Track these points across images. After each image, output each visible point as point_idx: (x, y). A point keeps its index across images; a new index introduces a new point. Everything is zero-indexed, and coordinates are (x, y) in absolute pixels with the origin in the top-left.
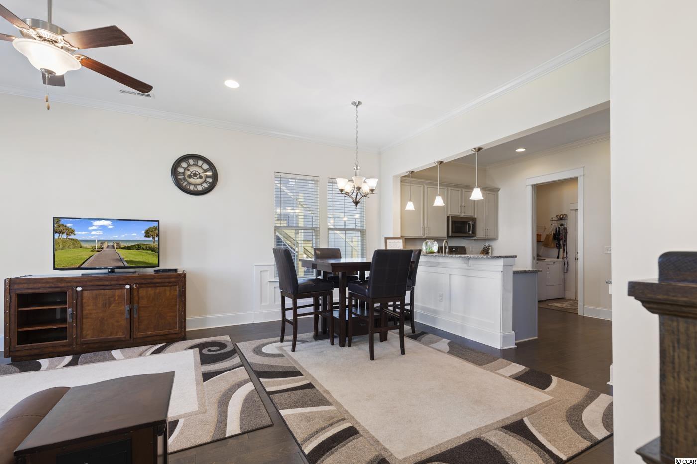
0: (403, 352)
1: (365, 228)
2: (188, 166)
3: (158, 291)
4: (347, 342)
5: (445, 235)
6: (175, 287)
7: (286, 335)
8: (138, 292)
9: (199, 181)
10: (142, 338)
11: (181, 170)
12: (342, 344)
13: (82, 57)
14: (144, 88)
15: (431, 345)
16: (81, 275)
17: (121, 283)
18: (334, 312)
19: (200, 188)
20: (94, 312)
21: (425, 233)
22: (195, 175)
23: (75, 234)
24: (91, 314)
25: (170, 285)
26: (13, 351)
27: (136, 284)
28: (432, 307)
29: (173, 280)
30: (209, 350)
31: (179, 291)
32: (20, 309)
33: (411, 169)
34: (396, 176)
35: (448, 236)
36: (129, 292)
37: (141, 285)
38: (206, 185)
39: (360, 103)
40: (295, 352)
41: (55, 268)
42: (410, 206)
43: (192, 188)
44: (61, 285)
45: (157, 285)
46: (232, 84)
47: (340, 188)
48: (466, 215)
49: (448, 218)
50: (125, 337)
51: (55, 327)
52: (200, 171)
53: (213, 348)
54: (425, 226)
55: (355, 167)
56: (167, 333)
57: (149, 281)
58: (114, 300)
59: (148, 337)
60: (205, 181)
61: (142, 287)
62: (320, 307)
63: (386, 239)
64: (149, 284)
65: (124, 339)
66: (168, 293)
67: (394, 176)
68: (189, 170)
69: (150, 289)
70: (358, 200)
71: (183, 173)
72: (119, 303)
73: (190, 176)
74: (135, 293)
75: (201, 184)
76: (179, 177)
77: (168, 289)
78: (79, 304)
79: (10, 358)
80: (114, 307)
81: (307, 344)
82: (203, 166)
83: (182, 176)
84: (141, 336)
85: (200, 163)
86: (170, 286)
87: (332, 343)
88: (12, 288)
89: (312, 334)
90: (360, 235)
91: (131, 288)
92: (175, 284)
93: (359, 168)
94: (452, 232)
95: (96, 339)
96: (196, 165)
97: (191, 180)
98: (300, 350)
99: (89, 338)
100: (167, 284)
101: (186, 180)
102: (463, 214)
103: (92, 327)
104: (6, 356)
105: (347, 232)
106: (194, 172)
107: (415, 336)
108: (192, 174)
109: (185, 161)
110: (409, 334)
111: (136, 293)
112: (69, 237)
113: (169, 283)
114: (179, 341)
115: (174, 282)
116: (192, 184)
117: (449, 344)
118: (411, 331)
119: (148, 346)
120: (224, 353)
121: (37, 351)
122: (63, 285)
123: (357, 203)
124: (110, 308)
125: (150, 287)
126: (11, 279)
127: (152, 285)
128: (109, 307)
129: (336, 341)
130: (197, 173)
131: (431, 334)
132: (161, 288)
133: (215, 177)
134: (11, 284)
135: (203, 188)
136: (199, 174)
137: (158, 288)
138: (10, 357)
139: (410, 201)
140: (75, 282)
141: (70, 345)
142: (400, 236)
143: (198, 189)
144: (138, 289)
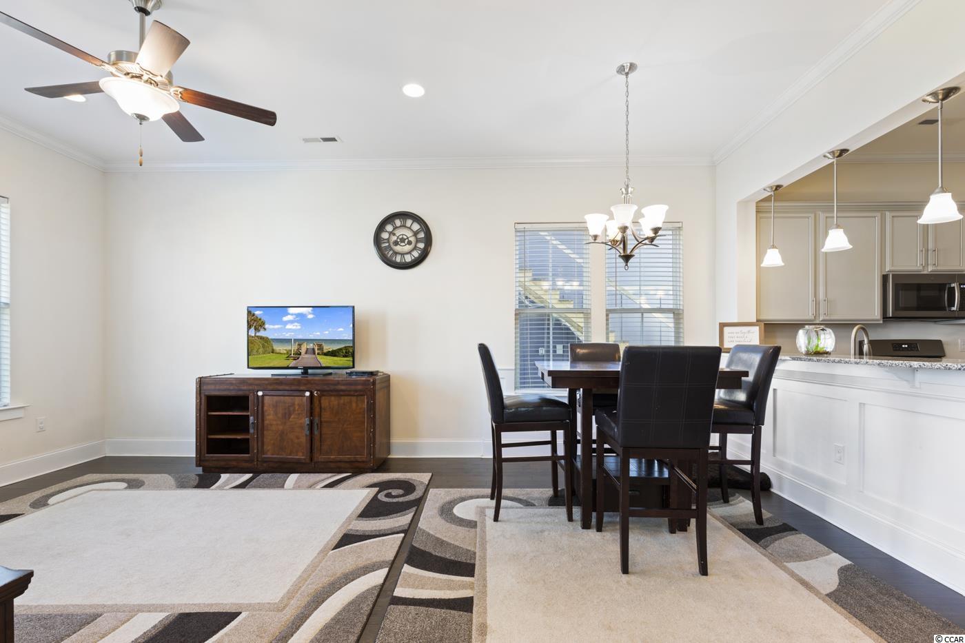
0: (704, 570)
1: (681, 308)
2: (394, 229)
3: (342, 401)
4: (594, 521)
5: (877, 314)
6: (362, 397)
7: (508, 487)
8: (320, 401)
9: (408, 248)
10: (324, 462)
11: (385, 236)
12: (586, 525)
13: (180, 90)
14: (267, 117)
15: (791, 565)
16: (270, 377)
17: (302, 388)
18: (606, 460)
19: (408, 259)
20: (275, 423)
21: (821, 311)
22: (403, 240)
23: (265, 329)
24: (271, 425)
25: (356, 394)
26: (203, 461)
27: (317, 390)
28: (819, 472)
29: (359, 387)
30: (388, 495)
31: (368, 402)
32: (210, 413)
33: (773, 180)
34: (743, 204)
35: (885, 317)
36: (309, 400)
37: (323, 393)
38: (416, 254)
39: (632, 67)
40: (498, 523)
41: (248, 367)
42: (773, 258)
43: (398, 259)
44: (243, 388)
45: (341, 393)
46: (413, 90)
47: (592, 232)
48: (939, 268)
49: (885, 278)
50: (304, 459)
51: (239, 437)
52: (409, 234)
53: (394, 492)
54: (821, 296)
55: (623, 190)
56: (352, 459)
57: (332, 387)
58: (294, 410)
59: (331, 462)
60: (415, 248)
61: (324, 395)
62: (579, 446)
63: (723, 326)
64: (331, 391)
65: (304, 461)
66: (354, 405)
67: (739, 203)
68: (394, 234)
69: (333, 398)
70: (628, 252)
71: (388, 239)
72: (299, 414)
73: (396, 243)
74: (316, 402)
75: (410, 253)
76: (383, 245)
77: (354, 399)
78: (260, 411)
79: (201, 468)
80: (294, 418)
81: (530, 510)
82: (412, 228)
83: (387, 244)
84: (323, 460)
85: (409, 222)
86: (357, 396)
87: (570, 519)
88: (202, 388)
89: (549, 492)
90: (672, 320)
91: (312, 394)
92: (362, 393)
93: (630, 190)
94: (896, 307)
95: (275, 458)
96: (404, 226)
97: (398, 248)
98: (508, 521)
99: (269, 455)
100: (352, 393)
101: (391, 249)
102: (930, 269)
103: (272, 442)
104: (198, 465)
105: (645, 315)
106: (400, 237)
107: (757, 533)
108: (399, 240)
109: (390, 223)
110: (747, 524)
111: (318, 402)
112: (258, 334)
113: (356, 391)
114: (367, 472)
115: (360, 391)
116: (399, 254)
117: (843, 571)
118: (753, 519)
119: (330, 475)
120: (402, 503)
121: (222, 463)
122: (245, 388)
123: (627, 258)
124: (291, 419)
125: (334, 396)
126: (201, 378)
127: (334, 393)
128: (289, 418)
129: (577, 512)
130: (405, 237)
131: (803, 536)
132: (346, 398)
133: (428, 240)
134: (201, 382)
135: (413, 258)
136: (408, 238)
137: (343, 398)
138: (200, 466)
139: (773, 247)
140: (257, 385)
141: (251, 460)
142: (755, 321)
143: (407, 261)
144: (320, 397)
